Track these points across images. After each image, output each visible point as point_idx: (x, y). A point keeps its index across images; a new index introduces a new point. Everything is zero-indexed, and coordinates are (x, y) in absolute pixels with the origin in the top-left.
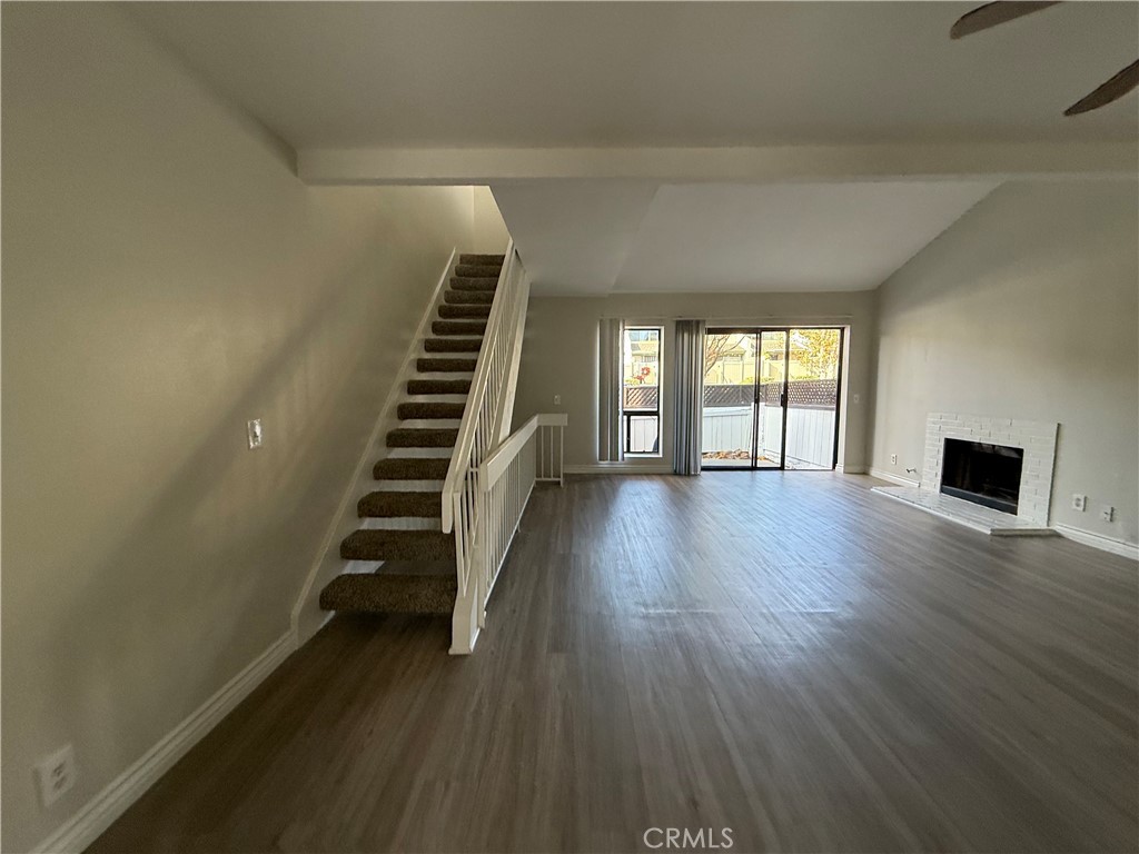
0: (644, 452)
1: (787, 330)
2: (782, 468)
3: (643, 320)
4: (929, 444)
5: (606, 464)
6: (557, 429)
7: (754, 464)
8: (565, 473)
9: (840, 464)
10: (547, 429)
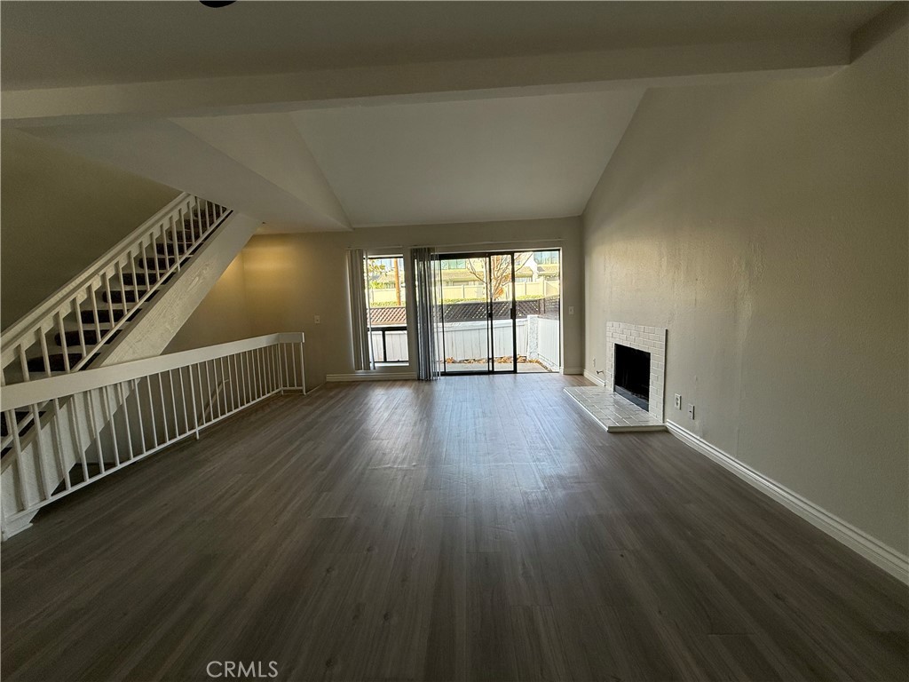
0: (398, 362)
1: (512, 254)
2: (515, 371)
3: (385, 250)
4: (608, 350)
5: (361, 373)
6: (297, 346)
7: (491, 369)
8: (328, 382)
9: (562, 367)
10: (289, 345)
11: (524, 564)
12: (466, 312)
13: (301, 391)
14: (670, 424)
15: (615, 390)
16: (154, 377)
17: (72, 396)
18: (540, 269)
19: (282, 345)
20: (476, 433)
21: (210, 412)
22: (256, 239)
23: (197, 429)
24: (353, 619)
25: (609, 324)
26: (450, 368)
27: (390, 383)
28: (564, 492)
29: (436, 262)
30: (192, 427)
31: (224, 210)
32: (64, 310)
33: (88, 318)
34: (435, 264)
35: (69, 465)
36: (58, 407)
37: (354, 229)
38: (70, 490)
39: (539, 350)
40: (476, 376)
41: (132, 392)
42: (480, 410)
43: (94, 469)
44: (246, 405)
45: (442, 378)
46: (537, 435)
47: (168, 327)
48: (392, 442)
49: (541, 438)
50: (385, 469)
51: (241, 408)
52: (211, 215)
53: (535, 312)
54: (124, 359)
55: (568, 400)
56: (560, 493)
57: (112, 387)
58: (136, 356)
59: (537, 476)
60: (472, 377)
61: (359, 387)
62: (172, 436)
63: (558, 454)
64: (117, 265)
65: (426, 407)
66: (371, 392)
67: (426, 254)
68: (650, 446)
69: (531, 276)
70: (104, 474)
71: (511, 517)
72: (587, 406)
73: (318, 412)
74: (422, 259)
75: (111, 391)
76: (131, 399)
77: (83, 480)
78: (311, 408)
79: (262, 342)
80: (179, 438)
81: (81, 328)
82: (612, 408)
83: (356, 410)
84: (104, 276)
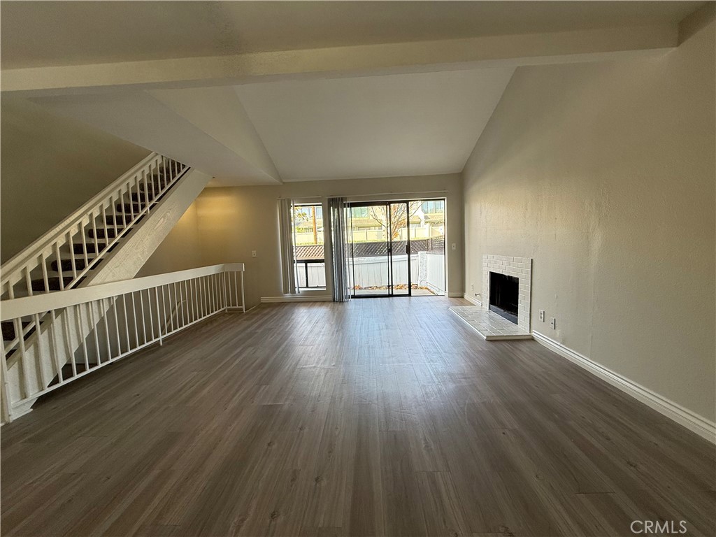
0: (318, 287)
1: (407, 202)
2: (409, 295)
3: (308, 200)
4: (484, 276)
5: (288, 296)
6: (239, 273)
7: (390, 293)
8: (262, 303)
9: (447, 291)
10: (232, 273)
11: (425, 440)
12: (370, 249)
13: (242, 309)
14: (535, 334)
15: (490, 309)
16: (128, 296)
17: (65, 308)
18: (426, 217)
19: (227, 273)
20: (381, 341)
21: (170, 324)
22: (207, 191)
23: (161, 338)
24: (292, 480)
25: (485, 256)
26: (358, 293)
27: (311, 304)
28: (454, 385)
29: (349, 209)
30: (156, 336)
31: (184, 166)
32: (61, 241)
33: (78, 249)
34: (347, 210)
35: (62, 363)
36: (54, 317)
37: (284, 183)
38: (62, 383)
39: (428, 280)
40: (379, 299)
41: (111, 307)
42: (384, 324)
43: (81, 368)
44: (199, 320)
45: (353, 300)
46: (430, 343)
47: (140, 256)
48: (315, 348)
49: (433, 345)
50: (311, 368)
51: (194, 322)
52: (174, 171)
53: (424, 250)
54: (106, 281)
55: (453, 316)
56: (451, 386)
57: (96, 302)
58: (115, 278)
59: (432, 374)
60: (376, 299)
61: (286, 308)
62: (142, 343)
63: (448, 357)
64: (101, 207)
65: (340, 322)
66: (296, 311)
67: (340, 202)
68: (520, 350)
69: (420, 223)
70: (89, 371)
71: (413, 404)
72: (468, 321)
73: (256, 325)
74: (337, 206)
75: (95, 306)
76: (111, 311)
77: (72, 376)
78: (250, 322)
79: (211, 270)
80: (146, 344)
81: (73, 257)
82: (488, 322)
83: (286, 324)
84: (91, 215)
